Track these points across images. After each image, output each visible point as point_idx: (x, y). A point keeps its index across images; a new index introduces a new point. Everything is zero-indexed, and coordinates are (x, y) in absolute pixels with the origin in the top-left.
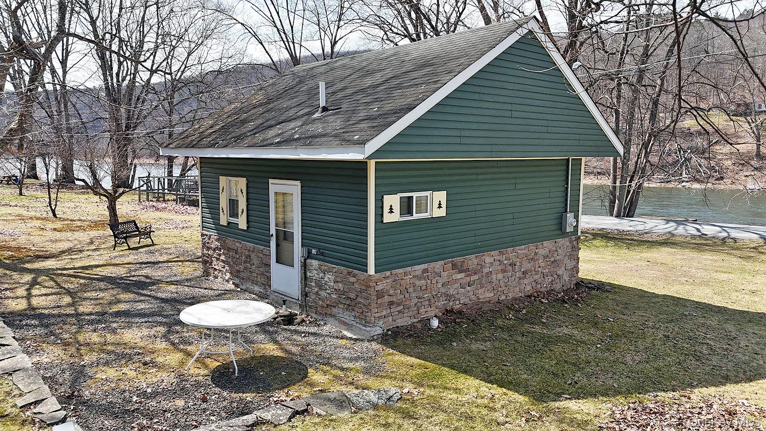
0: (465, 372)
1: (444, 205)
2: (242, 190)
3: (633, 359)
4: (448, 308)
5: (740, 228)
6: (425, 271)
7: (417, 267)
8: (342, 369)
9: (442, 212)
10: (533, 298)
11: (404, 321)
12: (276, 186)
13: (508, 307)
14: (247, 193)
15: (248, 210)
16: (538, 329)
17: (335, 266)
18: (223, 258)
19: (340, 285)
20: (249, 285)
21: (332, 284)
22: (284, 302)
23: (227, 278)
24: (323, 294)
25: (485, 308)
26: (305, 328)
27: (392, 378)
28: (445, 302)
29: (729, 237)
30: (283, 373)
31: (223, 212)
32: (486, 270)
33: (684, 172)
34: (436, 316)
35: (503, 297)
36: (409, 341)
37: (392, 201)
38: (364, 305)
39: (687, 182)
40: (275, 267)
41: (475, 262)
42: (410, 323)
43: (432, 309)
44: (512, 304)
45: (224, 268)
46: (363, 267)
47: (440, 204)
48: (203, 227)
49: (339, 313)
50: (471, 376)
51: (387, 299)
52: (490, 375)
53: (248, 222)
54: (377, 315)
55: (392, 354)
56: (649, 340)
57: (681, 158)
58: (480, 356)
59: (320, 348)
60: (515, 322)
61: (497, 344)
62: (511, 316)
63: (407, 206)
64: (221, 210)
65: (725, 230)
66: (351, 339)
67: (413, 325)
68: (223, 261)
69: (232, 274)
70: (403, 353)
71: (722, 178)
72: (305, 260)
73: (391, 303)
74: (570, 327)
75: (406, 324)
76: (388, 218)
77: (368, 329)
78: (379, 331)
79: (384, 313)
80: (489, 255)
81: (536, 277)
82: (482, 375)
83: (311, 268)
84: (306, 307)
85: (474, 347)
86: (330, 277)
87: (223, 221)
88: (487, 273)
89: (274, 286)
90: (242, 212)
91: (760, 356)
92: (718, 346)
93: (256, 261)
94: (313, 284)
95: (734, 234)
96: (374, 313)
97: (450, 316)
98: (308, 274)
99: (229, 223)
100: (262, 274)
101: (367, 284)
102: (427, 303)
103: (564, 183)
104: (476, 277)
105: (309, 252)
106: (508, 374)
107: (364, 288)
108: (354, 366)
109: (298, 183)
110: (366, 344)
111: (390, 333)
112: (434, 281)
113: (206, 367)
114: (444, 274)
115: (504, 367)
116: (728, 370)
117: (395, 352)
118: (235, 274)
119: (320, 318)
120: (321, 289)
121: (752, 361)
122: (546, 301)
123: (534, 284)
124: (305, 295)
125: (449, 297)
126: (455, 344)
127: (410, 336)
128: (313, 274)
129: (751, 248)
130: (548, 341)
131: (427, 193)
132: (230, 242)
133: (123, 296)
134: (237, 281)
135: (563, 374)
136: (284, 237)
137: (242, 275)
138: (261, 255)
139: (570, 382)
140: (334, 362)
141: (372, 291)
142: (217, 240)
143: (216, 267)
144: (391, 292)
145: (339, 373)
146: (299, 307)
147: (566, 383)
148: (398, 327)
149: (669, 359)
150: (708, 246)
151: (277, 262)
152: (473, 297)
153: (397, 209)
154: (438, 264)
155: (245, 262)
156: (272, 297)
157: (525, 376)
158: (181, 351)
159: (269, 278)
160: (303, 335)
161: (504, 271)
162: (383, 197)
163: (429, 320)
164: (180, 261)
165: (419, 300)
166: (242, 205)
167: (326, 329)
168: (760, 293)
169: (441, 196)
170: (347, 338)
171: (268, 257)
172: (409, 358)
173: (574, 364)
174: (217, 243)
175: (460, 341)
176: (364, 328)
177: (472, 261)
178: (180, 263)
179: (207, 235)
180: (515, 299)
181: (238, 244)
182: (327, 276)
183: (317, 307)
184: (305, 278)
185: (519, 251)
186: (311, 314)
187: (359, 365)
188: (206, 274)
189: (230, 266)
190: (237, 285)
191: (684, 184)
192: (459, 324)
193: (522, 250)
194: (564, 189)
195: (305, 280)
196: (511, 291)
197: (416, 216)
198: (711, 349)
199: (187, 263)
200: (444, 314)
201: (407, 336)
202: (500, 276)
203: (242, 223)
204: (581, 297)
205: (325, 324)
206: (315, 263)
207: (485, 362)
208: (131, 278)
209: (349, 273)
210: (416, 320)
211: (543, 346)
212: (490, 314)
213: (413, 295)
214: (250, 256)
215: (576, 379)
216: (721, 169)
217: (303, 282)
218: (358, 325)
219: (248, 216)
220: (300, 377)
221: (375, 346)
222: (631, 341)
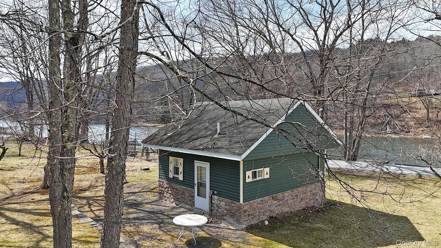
0: (281, 243)
1: (268, 173)
2: (181, 164)
3: (345, 238)
4: (271, 216)
5: (408, 168)
6: (262, 201)
7: (259, 199)
8: (234, 242)
9: (268, 176)
10: (306, 210)
11: (254, 222)
12: (197, 164)
13: (295, 215)
14: (183, 165)
15: (183, 172)
16: (308, 225)
17: (225, 199)
18: (170, 192)
19: (228, 207)
20: (183, 205)
21: (224, 206)
22: (204, 213)
23: (172, 201)
24: (220, 210)
25: (286, 215)
26: (213, 225)
27: (254, 245)
28: (270, 213)
29: (401, 174)
30: (212, 243)
31: (171, 172)
32: (285, 199)
33: (388, 128)
34: (266, 220)
35: (293, 210)
36: (257, 230)
37: (249, 173)
38: (239, 216)
39: (390, 134)
40: (197, 198)
41: (281, 195)
42: (256, 223)
43: (265, 216)
44: (297, 214)
45: (170, 196)
46: (238, 200)
47: (267, 173)
48: (159, 178)
49: (227, 219)
50: (283, 244)
51: (247, 213)
52: (290, 244)
53: (183, 177)
54: (244, 220)
55: (251, 236)
56: (352, 229)
57: (386, 120)
58: (286, 236)
59: (222, 234)
60: (298, 222)
61: (292, 231)
62: (297, 219)
63: (254, 175)
64: (170, 171)
65: (401, 170)
66: (233, 230)
67: (258, 224)
68: (170, 193)
69: (175, 199)
70: (255, 235)
71: (409, 131)
72: (211, 196)
73: (249, 215)
74: (321, 224)
75: (255, 223)
76: (248, 180)
77: (241, 225)
78: (245, 226)
79: (246, 219)
80: (287, 192)
81: (307, 201)
82: (287, 244)
83: (214, 199)
84: (212, 215)
85: (283, 233)
86: (223, 203)
87: (171, 176)
88: (286, 200)
89: (196, 206)
90: (181, 173)
91: (394, 236)
92: (379, 231)
93: (187, 195)
94: (215, 206)
95: (405, 172)
96: (243, 219)
97: (271, 219)
98: (213, 202)
99: (173, 177)
100: (190, 200)
101: (240, 207)
102: (263, 214)
103: (317, 159)
104: (282, 202)
105: (213, 193)
106: (297, 243)
107: (238, 209)
108: (238, 241)
109: (209, 163)
110: (240, 232)
111: (249, 227)
112: (265, 205)
113: (182, 241)
114: (269, 202)
115: (295, 241)
116: (380, 242)
117: (252, 235)
118: (176, 199)
119: (219, 220)
120: (219, 208)
121: (390, 238)
122: (311, 212)
123: (306, 204)
124: (211, 210)
125: (271, 211)
126: (275, 232)
127: (257, 228)
128: (215, 202)
129: (411, 180)
130: (312, 230)
131: (262, 169)
132: (173, 185)
133: (131, 210)
134: (177, 203)
135: (317, 243)
136: (201, 185)
137: (180, 200)
138: (190, 192)
139: (319, 246)
140: (230, 239)
141: (242, 210)
142: (167, 184)
143: (166, 196)
144: (249, 210)
145: (233, 243)
146: (208, 215)
147: (318, 246)
148: (252, 225)
149: (358, 237)
150: (390, 179)
151: (198, 195)
152: (281, 211)
153: (251, 177)
154: (266, 198)
155: (182, 194)
156: (195, 210)
157: (303, 244)
158: (169, 235)
159: (194, 202)
160: (214, 228)
161: (293, 199)
162: (246, 172)
163: (264, 221)
164: (145, 192)
165: (260, 213)
166: (181, 169)
167: (222, 225)
168: (406, 206)
169: (267, 170)
170: (232, 229)
171: (193, 193)
172: (258, 237)
173: (322, 239)
174: (167, 185)
175: (277, 230)
176: (239, 225)
177: (280, 195)
178: (146, 193)
179: (161, 181)
180: (298, 211)
181: (178, 187)
182: (222, 203)
183: (217, 216)
184: (211, 203)
185: (299, 190)
186: (214, 218)
187: (240, 240)
188: (161, 198)
189: (173, 195)
190: (177, 205)
191: (388, 135)
192: (276, 223)
193: (300, 189)
194: (317, 162)
195: (211, 204)
196: (296, 207)
197: (258, 178)
198: (376, 233)
199: (149, 193)
200: (269, 218)
201: (256, 229)
202: (292, 201)
203: (181, 177)
204: (326, 209)
205: (221, 223)
206: (216, 197)
207: (288, 239)
208: (129, 201)
209: (232, 202)
210: (258, 222)
211: (310, 232)
212: (288, 218)
213: (257, 211)
214: (184, 192)
215: (322, 245)
216: (408, 127)
217: (210, 205)
218: (236, 224)
219: (183, 175)
220: (219, 245)
221: (243, 232)
222: (345, 229)
